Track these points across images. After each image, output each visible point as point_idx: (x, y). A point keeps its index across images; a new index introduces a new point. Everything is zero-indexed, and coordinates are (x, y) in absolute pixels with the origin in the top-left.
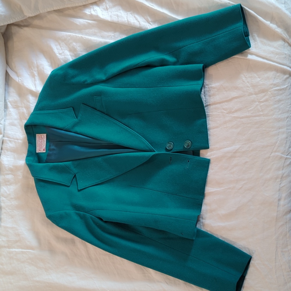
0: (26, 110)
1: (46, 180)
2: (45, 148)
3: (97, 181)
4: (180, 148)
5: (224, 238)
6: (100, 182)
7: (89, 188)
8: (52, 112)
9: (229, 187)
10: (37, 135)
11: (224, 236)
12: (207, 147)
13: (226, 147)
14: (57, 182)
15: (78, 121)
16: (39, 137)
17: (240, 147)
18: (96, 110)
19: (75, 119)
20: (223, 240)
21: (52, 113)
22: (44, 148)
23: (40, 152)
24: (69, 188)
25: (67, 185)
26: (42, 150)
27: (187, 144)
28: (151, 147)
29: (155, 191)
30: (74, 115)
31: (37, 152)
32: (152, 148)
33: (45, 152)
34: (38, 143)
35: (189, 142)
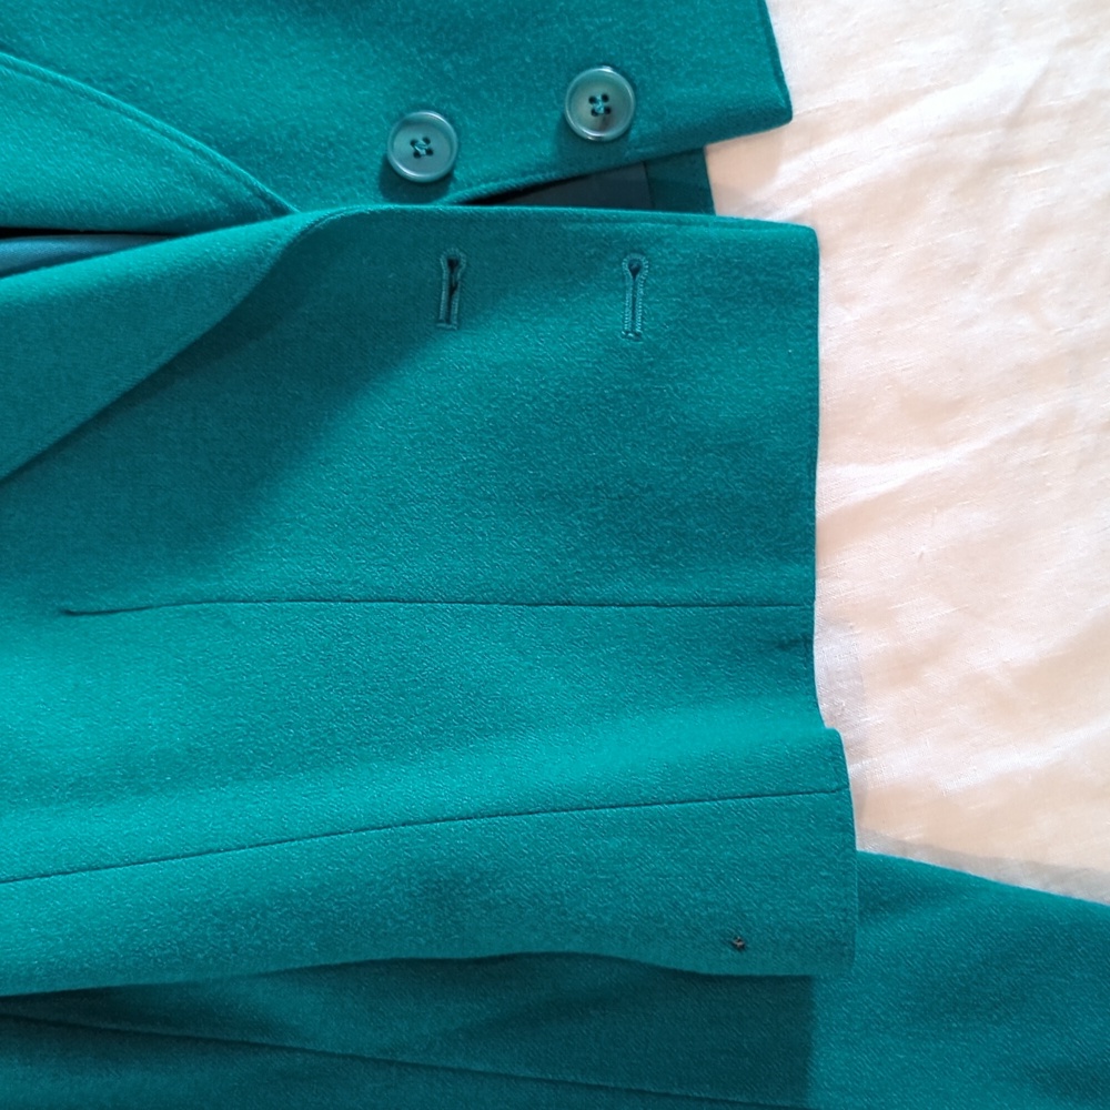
4: (531, 155)
5: (1062, 875)
9: (1020, 424)
11: (1063, 856)
12: (775, 114)
13: (927, 91)
17: (1046, 72)
20: (1056, 890)
27: (592, 100)
28: (237, 178)
29: (351, 606)
32: (251, 187)
35: (604, 79)
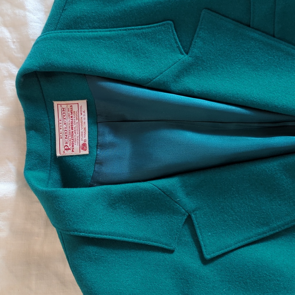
0: (10, 32)
1: (105, 237)
2: (87, 143)
3: (260, 230)
6: (272, 233)
7: (238, 251)
8: (108, 33)
10: (56, 103)
14: (136, 241)
15: (190, 59)
16: (63, 109)
18: (248, 28)
19: (183, 54)
21: (109, 38)
22: (82, 142)
23: (69, 153)
24: (171, 255)
25: (166, 247)
26: (76, 147)
30: (176, 43)
31: (58, 154)
33: (87, 152)
34: (59, 129)
